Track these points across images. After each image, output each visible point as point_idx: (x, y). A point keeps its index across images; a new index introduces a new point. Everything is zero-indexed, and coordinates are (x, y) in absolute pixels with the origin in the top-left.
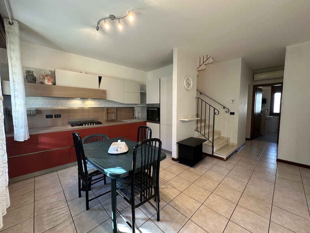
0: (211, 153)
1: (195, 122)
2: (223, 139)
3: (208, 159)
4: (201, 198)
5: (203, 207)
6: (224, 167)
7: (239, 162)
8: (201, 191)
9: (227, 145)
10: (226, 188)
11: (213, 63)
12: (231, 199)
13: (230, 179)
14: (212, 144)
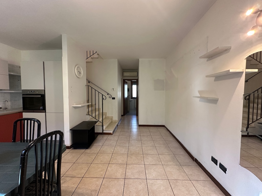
0: (101, 132)
1: (86, 107)
2: (108, 118)
3: (99, 137)
4: (102, 173)
5: (105, 180)
6: (112, 139)
7: (121, 133)
8: (101, 167)
9: (112, 122)
10: (117, 155)
11: (98, 58)
12: (123, 162)
13: (118, 147)
14: (102, 124)
